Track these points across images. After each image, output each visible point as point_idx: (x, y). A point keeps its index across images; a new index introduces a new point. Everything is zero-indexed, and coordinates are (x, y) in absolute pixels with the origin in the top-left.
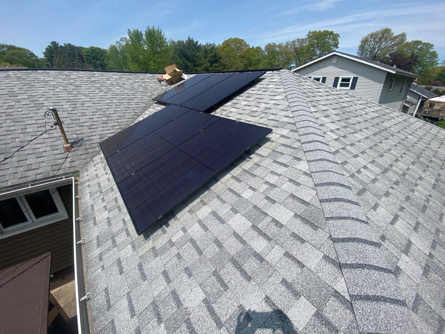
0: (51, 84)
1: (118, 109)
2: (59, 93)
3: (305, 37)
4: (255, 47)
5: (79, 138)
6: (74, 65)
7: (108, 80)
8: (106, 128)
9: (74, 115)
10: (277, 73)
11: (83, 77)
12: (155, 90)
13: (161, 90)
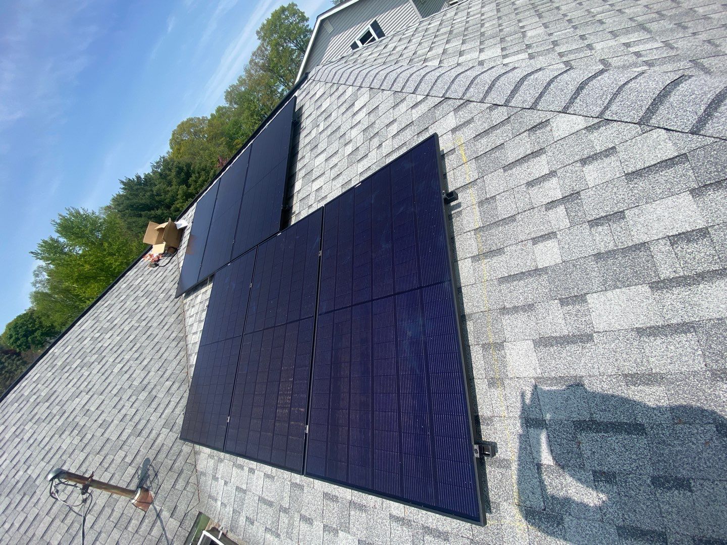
0: (7, 437)
1: (145, 363)
2: (35, 436)
3: (259, 43)
4: (214, 112)
5: (141, 466)
6: (11, 372)
7: (82, 340)
8: (162, 406)
9: (92, 443)
10: (309, 83)
11: (43, 375)
12: (163, 282)
13: (172, 273)
